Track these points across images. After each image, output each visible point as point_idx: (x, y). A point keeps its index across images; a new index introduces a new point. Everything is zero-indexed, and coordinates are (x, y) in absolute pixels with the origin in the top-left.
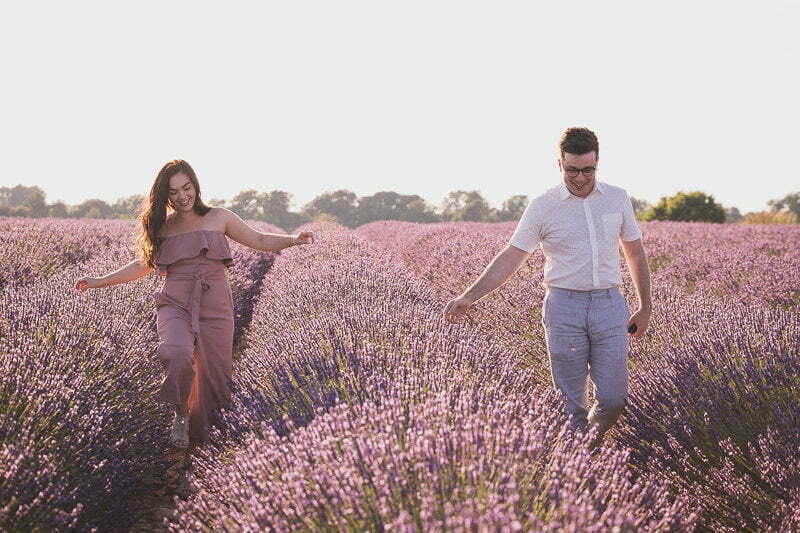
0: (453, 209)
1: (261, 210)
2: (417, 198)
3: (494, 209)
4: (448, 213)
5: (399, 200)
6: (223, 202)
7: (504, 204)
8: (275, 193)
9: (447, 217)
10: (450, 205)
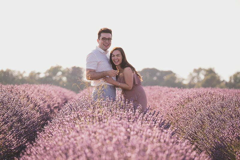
0: (196, 81)
1: (64, 79)
2: (170, 72)
3: (224, 81)
4: (192, 83)
5: (158, 74)
6: (39, 73)
7: (231, 78)
8: (74, 68)
9: (191, 86)
10: (193, 78)
